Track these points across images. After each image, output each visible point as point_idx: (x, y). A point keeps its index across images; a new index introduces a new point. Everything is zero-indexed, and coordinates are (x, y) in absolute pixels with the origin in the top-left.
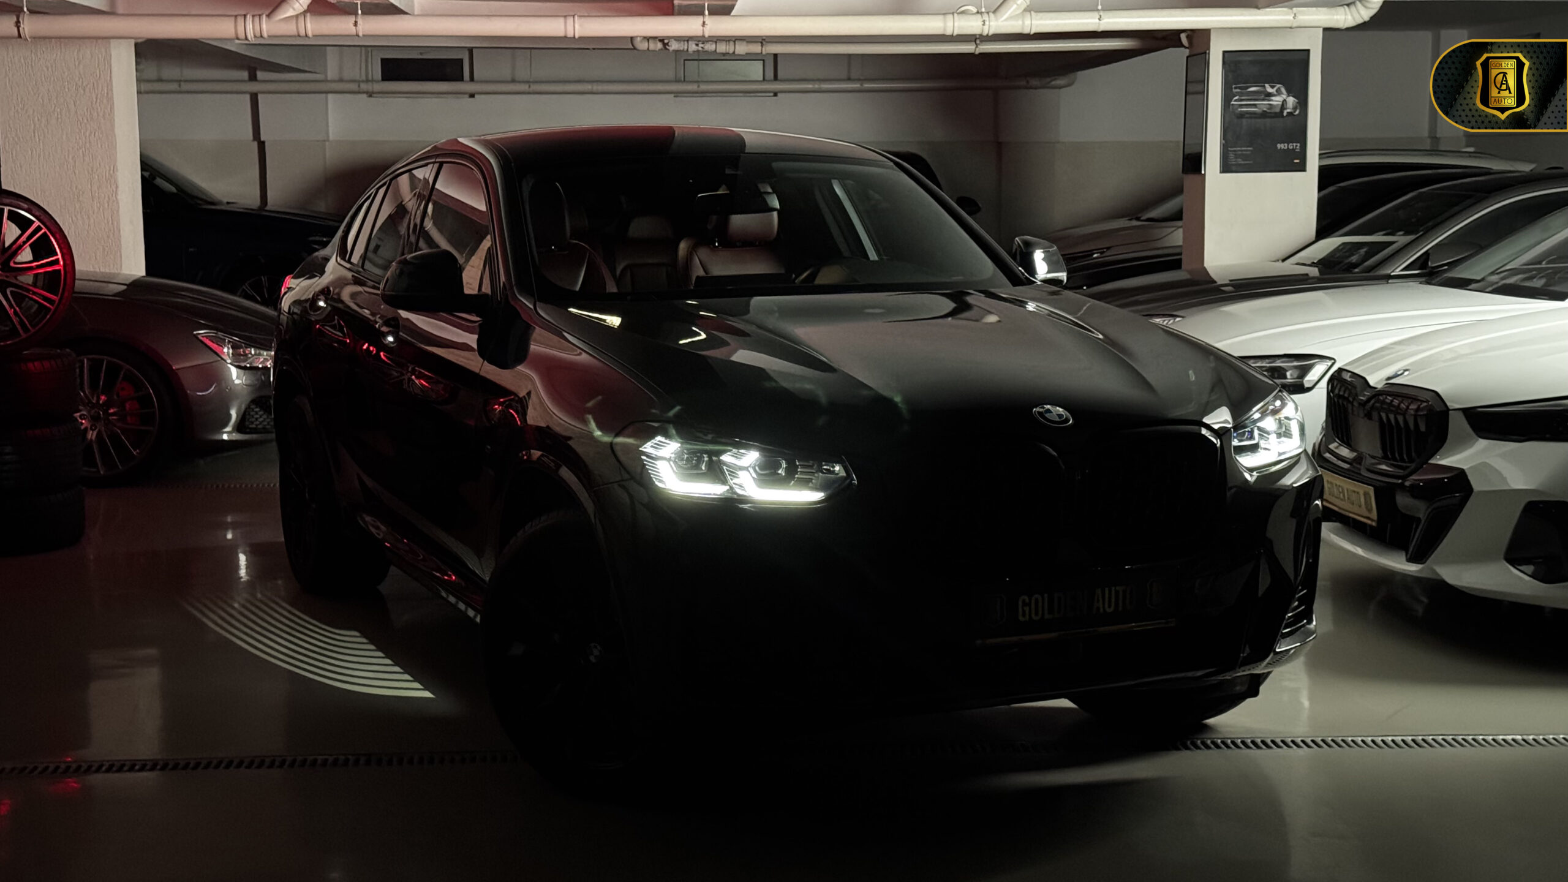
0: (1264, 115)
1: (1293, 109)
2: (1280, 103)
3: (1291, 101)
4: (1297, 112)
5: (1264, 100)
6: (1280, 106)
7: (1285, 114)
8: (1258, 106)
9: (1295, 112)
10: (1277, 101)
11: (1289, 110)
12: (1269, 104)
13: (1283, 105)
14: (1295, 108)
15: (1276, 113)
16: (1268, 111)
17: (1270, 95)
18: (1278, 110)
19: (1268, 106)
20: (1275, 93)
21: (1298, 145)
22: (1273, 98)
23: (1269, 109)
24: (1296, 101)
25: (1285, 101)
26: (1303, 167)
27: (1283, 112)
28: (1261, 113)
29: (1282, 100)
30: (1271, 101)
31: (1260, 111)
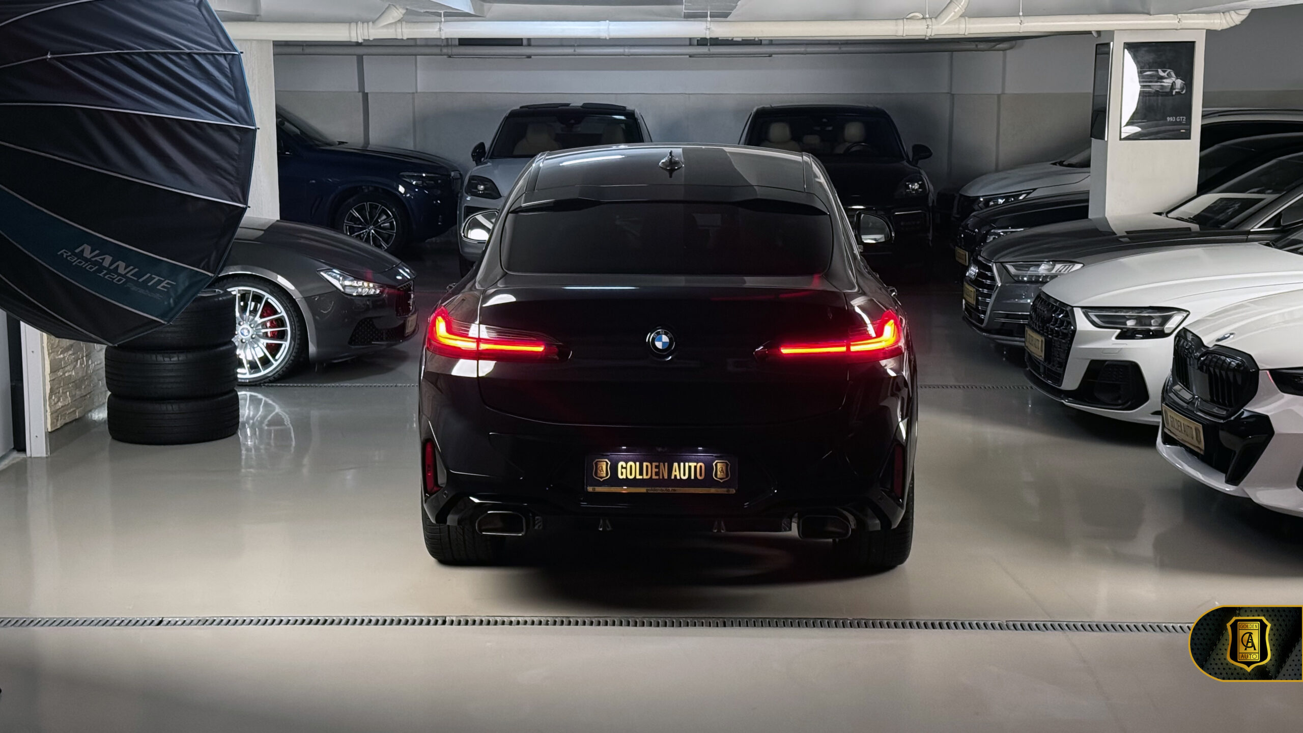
0: (1157, 93)
1: (1180, 89)
2: (1171, 84)
3: (1179, 83)
4: (1184, 92)
5: (1157, 82)
6: (1170, 87)
7: (1174, 93)
8: (1152, 87)
9: (1182, 91)
10: (1167, 82)
11: (1177, 90)
12: (1162, 85)
13: (1172, 85)
14: (1182, 89)
15: (1166, 92)
16: (1160, 91)
17: (1162, 78)
18: (1168, 90)
19: (1159, 87)
20: (1166, 76)
21: (1184, 117)
22: (1164, 80)
23: (1160, 89)
24: (1184, 82)
25: (1174, 83)
26: (1187, 136)
27: (1172, 92)
28: (1154, 93)
29: (1171, 81)
30: (1164, 82)
31: (1154, 91)
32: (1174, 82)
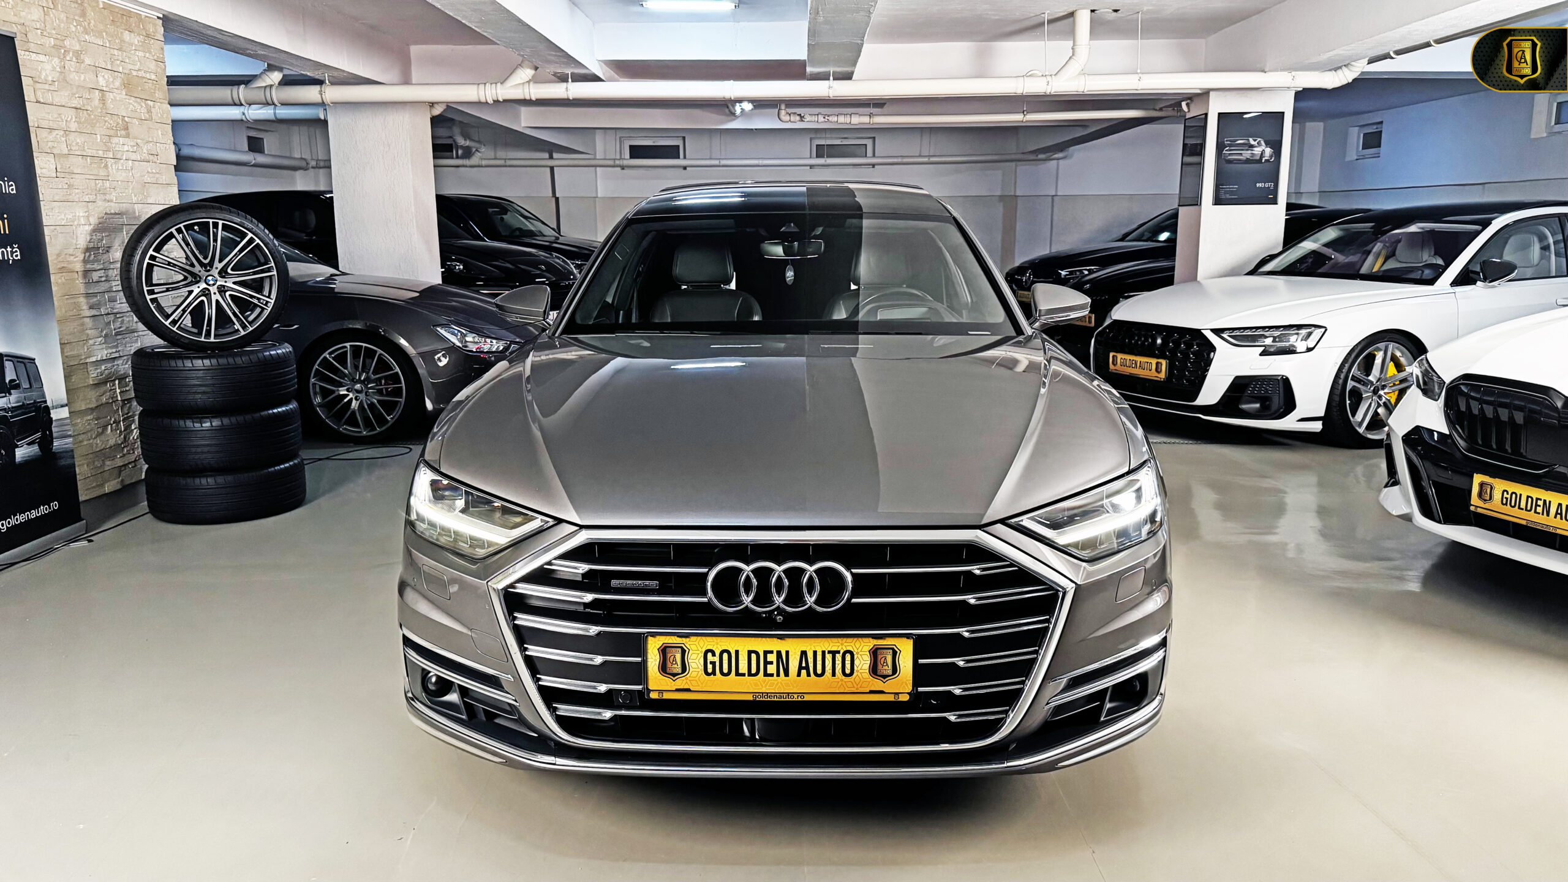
1: (1270, 157)
2: (1260, 153)
3: (1268, 151)
4: (1273, 160)
5: (1247, 150)
6: (1260, 155)
7: (1263, 161)
8: (1243, 155)
9: (1271, 159)
10: (1257, 151)
11: (1266, 158)
12: (1252, 153)
13: (1262, 154)
14: (1271, 157)
15: (1256, 160)
16: (1251, 158)
17: (1252, 146)
18: (1258, 158)
19: (1250, 155)
20: (1257, 145)
21: (1273, 184)
22: (1255, 149)
23: (1251, 157)
24: (1272, 150)
25: (1263, 152)
26: (1274, 201)
27: (1262, 160)
28: (1246, 160)
29: (1261, 150)
30: (1253, 151)
31: (1245, 158)
32: (1264, 150)
